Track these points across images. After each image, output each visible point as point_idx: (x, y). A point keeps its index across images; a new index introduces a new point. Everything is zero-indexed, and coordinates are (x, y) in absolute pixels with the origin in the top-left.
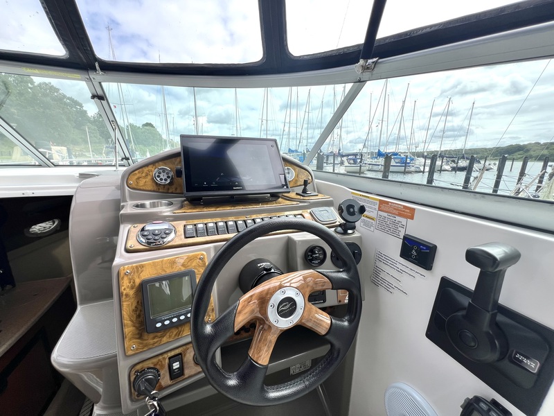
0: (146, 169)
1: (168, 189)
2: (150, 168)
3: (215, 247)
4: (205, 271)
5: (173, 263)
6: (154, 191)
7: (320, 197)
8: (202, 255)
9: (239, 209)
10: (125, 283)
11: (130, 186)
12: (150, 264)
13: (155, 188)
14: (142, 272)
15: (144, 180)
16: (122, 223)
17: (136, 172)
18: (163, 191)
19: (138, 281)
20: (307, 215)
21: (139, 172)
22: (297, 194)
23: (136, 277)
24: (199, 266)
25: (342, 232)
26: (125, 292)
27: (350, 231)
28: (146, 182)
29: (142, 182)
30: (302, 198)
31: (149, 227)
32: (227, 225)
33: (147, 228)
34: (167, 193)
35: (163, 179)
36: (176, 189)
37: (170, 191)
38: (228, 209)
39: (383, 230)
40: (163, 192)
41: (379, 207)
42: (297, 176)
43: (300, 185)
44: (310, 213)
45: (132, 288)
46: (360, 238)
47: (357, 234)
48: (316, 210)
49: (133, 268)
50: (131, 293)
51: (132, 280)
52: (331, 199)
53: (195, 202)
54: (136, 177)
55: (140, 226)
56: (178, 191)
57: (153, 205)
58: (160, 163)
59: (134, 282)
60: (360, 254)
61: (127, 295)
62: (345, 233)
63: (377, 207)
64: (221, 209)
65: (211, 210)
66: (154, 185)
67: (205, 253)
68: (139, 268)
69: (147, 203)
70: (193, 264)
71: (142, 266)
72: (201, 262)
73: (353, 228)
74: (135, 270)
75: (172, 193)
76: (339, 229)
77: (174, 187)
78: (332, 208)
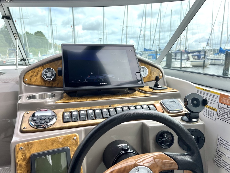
0: (37, 70)
1: (52, 84)
2: (40, 68)
3: (85, 130)
4: (77, 149)
5: (54, 141)
6: (42, 86)
7: (169, 90)
8: (76, 136)
9: (105, 99)
10: (20, 156)
11: (25, 82)
12: (37, 142)
13: (43, 84)
14: (31, 148)
15: (35, 78)
16: (19, 110)
17: (30, 72)
18: (48, 85)
19: (28, 155)
20: (158, 105)
21: (32, 72)
22: (150, 88)
23: (27, 152)
24: (73, 145)
25: (187, 120)
26: (19, 163)
27: (194, 120)
28: (36, 79)
29: (34, 79)
30: (154, 91)
31: (38, 114)
32: (95, 113)
33: (36, 114)
34: (52, 87)
35: (49, 76)
36: (58, 84)
37: (54, 85)
38: (96, 100)
39: (224, 120)
40: (49, 87)
41: (220, 100)
42: (150, 73)
43: (153, 81)
44: (161, 103)
45: (24, 160)
46: (203, 126)
47: (200, 122)
48: (165, 101)
49: (25, 145)
50: (23, 164)
51: (24, 154)
52: (178, 92)
53: (71, 95)
54: (30, 75)
55: (32, 113)
56: (59, 85)
57: (41, 97)
58: (47, 65)
59: (25, 156)
60: (203, 139)
61: (20, 165)
62: (190, 121)
63: (218, 100)
64: (91, 100)
65: (83, 101)
66: (43, 81)
67: (77, 135)
68: (29, 145)
69: (37, 95)
70: (69, 143)
71: (32, 144)
72: (74, 141)
73: (197, 117)
74: (27, 146)
75: (55, 87)
76: (185, 118)
77: (56, 82)
78: (179, 100)
